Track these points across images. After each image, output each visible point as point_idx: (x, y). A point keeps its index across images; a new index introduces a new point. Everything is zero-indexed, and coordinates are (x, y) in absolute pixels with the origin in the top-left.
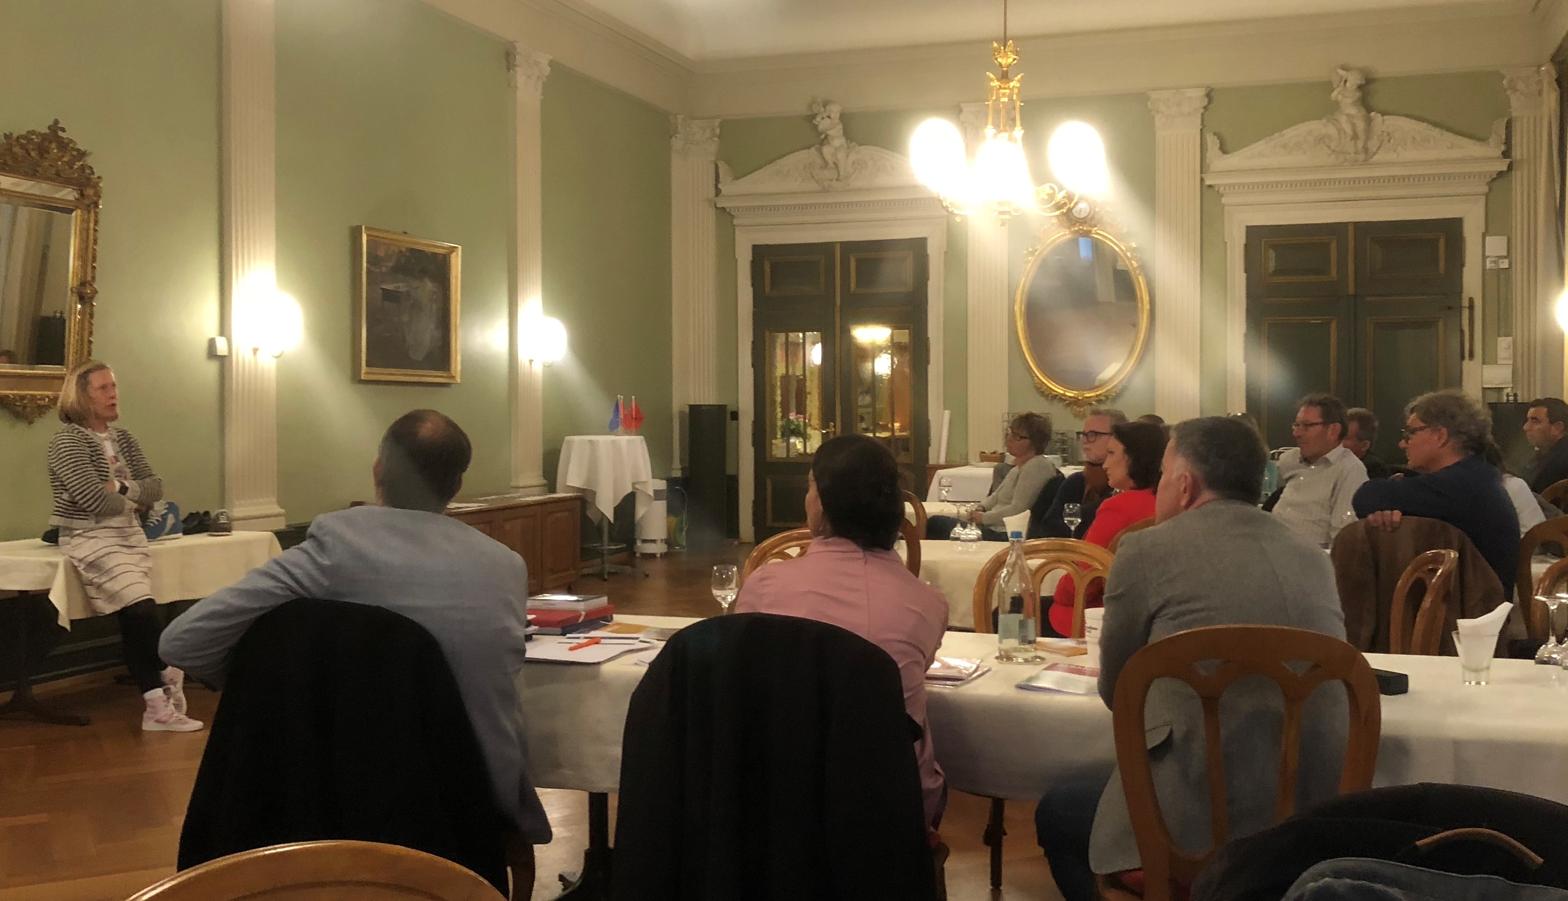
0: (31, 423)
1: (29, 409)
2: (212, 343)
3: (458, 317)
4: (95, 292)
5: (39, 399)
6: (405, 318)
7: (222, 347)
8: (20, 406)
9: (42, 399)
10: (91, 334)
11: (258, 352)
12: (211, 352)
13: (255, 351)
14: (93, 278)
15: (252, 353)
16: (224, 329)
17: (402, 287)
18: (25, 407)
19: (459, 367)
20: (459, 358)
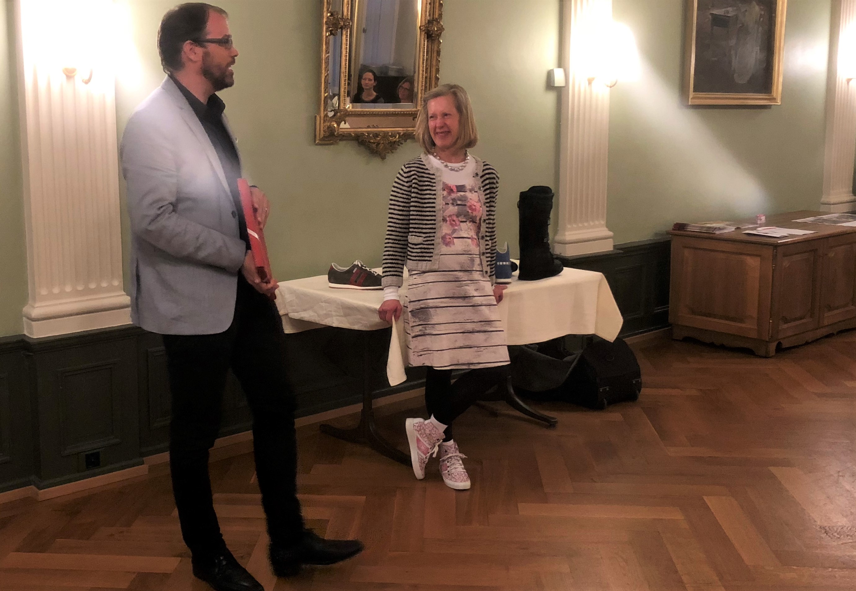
0: (383, 158)
1: (381, 146)
2: (550, 76)
3: (782, 41)
4: (441, 29)
5: (391, 136)
6: (733, 42)
7: (559, 79)
8: (374, 143)
9: (393, 136)
10: (438, 71)
11: (593, 83)
12: (550, 85)
13: (590, 82)
14: (440, 15)
15: (587, 83)
16: (561, 62)
17: (731, 12)
18: (378, 144)
19: (780, 88)
20: (781, 79)
